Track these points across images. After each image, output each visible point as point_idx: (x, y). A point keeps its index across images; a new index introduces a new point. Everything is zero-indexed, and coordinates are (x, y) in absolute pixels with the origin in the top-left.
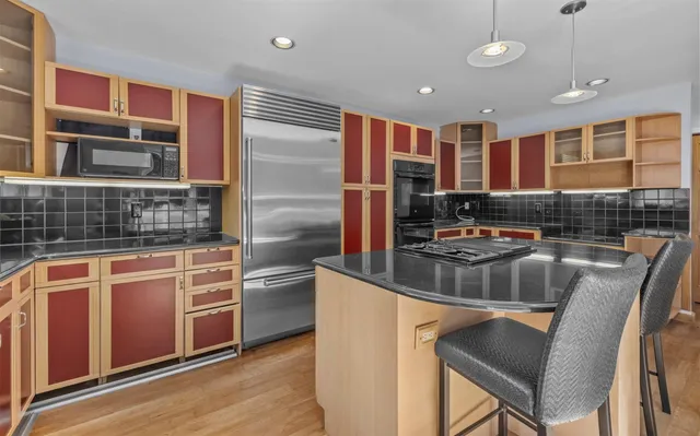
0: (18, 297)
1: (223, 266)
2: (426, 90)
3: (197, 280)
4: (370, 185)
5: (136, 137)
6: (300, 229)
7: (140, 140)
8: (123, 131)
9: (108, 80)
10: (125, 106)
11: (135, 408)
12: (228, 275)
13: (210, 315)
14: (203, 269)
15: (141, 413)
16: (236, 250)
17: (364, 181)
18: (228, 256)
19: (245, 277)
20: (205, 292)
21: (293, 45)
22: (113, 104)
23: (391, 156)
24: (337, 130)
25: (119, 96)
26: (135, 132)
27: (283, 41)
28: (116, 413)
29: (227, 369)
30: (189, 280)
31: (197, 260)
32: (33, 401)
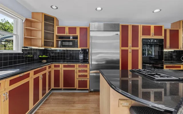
0: (48, 70)
1: (85, 69)
2: (157, 11)
3: (79, 71)
4: (131, 48)
5: (71, 39)
6: (106, 61)
7: (72, 39)
8: (69, 38)
9: (65, 27)
10: (68, 33)
11: (65, 97)
12: (86, 71)
13: (82, 80)
14: (81, 69)
15: (65, 99)
16: (88, 65)
17: (129, 47)
18: (86, 66)
19: (90, 72)
20: (81, 74)
21: (102, 9)
22: (66, 32)
23: (141, 37)
24: (118, 31)
25: (67, 30)
26: (71, 38)
27: (99, 9)
28: (62, 97)
29: (85, 95)
30: (78, 71)
31: (79, 66)
32: (51, 90)
